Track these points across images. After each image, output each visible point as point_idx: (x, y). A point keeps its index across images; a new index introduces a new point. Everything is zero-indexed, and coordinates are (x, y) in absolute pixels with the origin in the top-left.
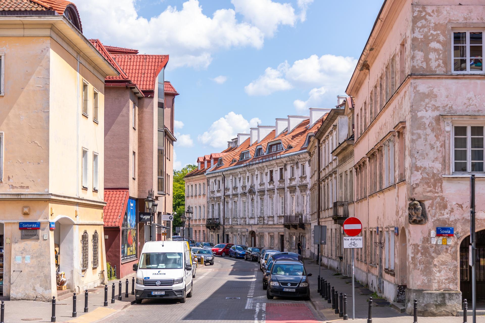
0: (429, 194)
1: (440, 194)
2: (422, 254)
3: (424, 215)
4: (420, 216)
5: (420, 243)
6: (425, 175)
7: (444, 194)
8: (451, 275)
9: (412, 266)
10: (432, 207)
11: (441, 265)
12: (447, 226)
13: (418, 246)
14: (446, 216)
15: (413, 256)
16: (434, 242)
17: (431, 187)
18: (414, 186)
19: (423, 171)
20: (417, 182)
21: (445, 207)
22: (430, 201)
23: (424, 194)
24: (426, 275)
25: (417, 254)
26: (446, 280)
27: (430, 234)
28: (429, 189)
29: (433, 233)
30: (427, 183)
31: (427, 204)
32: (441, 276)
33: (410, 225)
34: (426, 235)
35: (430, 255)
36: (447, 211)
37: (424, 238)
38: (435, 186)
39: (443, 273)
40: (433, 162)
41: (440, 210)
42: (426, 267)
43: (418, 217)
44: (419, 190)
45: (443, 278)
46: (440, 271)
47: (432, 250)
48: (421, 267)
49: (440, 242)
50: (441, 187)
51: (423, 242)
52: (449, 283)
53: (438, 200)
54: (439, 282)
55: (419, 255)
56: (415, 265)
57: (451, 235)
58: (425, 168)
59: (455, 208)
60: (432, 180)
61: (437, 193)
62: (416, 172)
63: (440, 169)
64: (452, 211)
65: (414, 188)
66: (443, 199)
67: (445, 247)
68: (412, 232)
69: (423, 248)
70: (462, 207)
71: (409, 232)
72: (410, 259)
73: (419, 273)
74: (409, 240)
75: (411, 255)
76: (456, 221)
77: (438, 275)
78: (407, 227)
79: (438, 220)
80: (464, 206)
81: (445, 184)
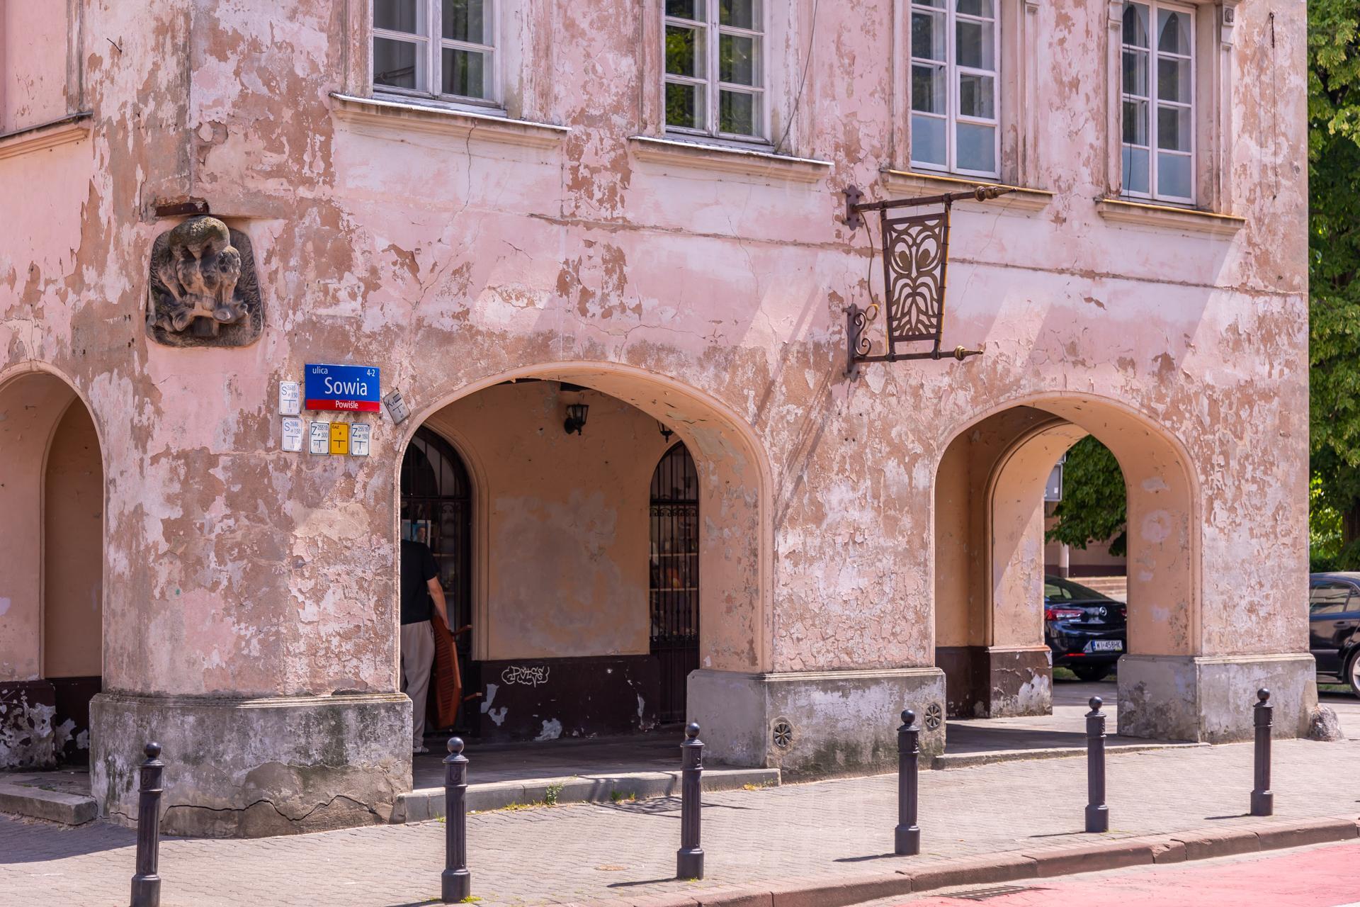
0: (272, 186)
1: (322, 191)
2: (232, 502)
3: (249, 294)
4: (229, 297)
5: (222, 446)
6: (256, 85)
7: (340, 193)
8: (366, 611)
9: (164, 572)
10: (285, 257)
11: (326, 559)
12: (348, 360)
13: (212, 460)
14: (347, 308)
15: (176, 513)
16: (292, 442)
17: (276, 148)
18: (206, 134)
19: (246, 57)
20: (221, 114)
21: (342, 261)
22: (278, 225)
23: (251, 185)
24: (252, 618)
25: (206, 503)
26: (345, 636)
27: (273, 395)
28: (272, 159)
29: (291, 394)
30: (265, 128)
31: (262, 235)
32: (324, 618)
33: (157, 352)
34: (254, 405)
35: (271, 503)
36: (350, 279)
37: (244, 419)
38: (299, 147)
39: (331, 600)
40: (292, 17)
41: (321, 273)
42: (254, 574)
43: (219, 304)
44: (225, 157)
45: (332, 627)
46: (317, 595)
47: (281, 482)
48: (232, 571)
49: (319, 445)
50: (326, 147)
51: (240, 441)
52: (358, 653)
53: (313, 218)
54: (312, 651)
55: (219, 507)
56: (192, 565)
57: (368, 405)
58: (255, 45)
59: (387, 265)
60: (287, 114)
61: (309, 182)
62: (212, 61)
63: (322, 60)
64: (372, 283)
65: (204, 148)
66: (333, 216)
67: (340, 465)
68: (168, 389)
69: (242, 471)
70: (414, 268)
71: (146, 388)
72: (154, 533)
73: (215, 604)
74: (141, 435)
75: (158, 513)
76: (389, 334)
77: (310, 611)
78: (113, 362)
79: (313, 325)
80: (424, 261)
81: (344, 138)
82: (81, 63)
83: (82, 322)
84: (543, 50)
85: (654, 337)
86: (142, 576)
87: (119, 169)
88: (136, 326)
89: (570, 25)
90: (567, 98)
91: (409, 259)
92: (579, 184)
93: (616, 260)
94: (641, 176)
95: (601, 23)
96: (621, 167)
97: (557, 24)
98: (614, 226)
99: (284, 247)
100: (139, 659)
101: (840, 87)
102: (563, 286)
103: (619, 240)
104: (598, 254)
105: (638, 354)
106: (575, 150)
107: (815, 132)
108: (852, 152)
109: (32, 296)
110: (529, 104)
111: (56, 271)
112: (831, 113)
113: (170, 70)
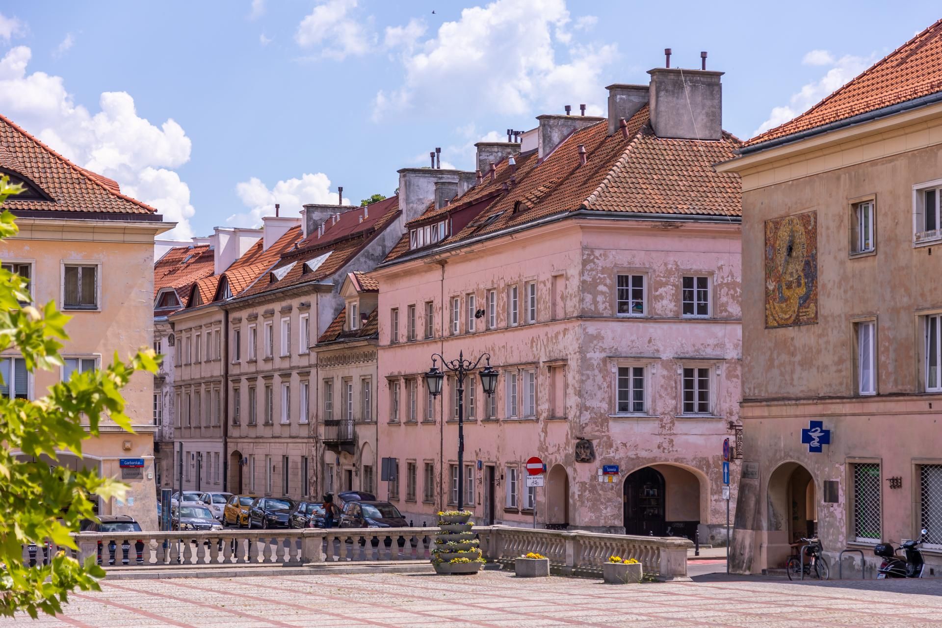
0: (597, 433)
1: (607, 433)
2: (589, 491)
3: (593, 454)
4: (588, 454)
5: (587, 481)
6: (593, 415)
7: (610, 434)
8: (616, 512)
9: (578, 504)
10: (599, 446)
11: (608, 502)
12: (612, 464)
13: (586, 484)
14: (612, 455)
15: (580, 493)
16: (601, 479)
17: (598, 426)
18: (584, 425)
19: (592, 411)
20: (587, 421)
21: (611, 446)
22: (598, 440)
23: (593, 433)
24: (593, 512)
25: (585, 491)
26: (612, 516)
27: (597, 472)
28: (597, 428)
29: (600, 472)
30: (595, 423)
31: (595, 443)
32: (607, 512)
33: (576, 463)
34: (593, 473)
35: (597, 492)
36: (612, 449)
37: (592, 476)
38: (602, 426)
39: (609, 509)
40: (601, 402)
41: (607, 448)
42: (593, 504)
43: (586, 455)
44: (588, 429)
45: (609, 514)
46: (606, 508)
47: (599, 488)
48: (589, 504)
49: (606, 480)
50: (607, 426)
51: (591, 480)
52: (614, 519)
53: (605, 439)
54: (605, 518)
55: (587, 492)
56: (583, 503)
57: (616, 473)
58: (593, 408)
59: (620, 446)
60: (600, 420)
61: (604, 432)
62: (585, 412)
63: (607, 409)
64: (617, 450)
65: (584, 428)
66: (609, 438)
67: (611, 484)
68: (578, 470)
69: (591, 486)
70: (626, 446)
71: (575, 470)
72: (576, 497)
73: (587, 509)
74: (574, 479)
75: (577, 493)
76: (621, 459)
77: (604, 511)
78: (570, 465)
79: (605, 458)
80: (628, 445)
81: (611, 423)
82: (565, 408)
83: (566, 456)
84: (654, 401)
85: (680, 456)
86: (575, 504)
87: (571, 428)
88: (574, 458)
89: (660, 396)
90: (660, 409)
91: (625, 445)
92: (663, 427)
93: (671, 441)
94: (676, 423)
95: (668, 394)
96: (673, 423)
97: (657, 396)
98: (671, 435)
99: (599, 444)
100: (574, 520)
101: (728, 400)
102: (659, 447)
103: (672, 437)
104: (667, 440)
105: (676, 460)
106: (661, 420)
107: (721, 410)
108: (731, 414)
109: (559, 450)
110: (651, 412)
111: (562, 446)
112: (725, 406)
113: (578, 414)
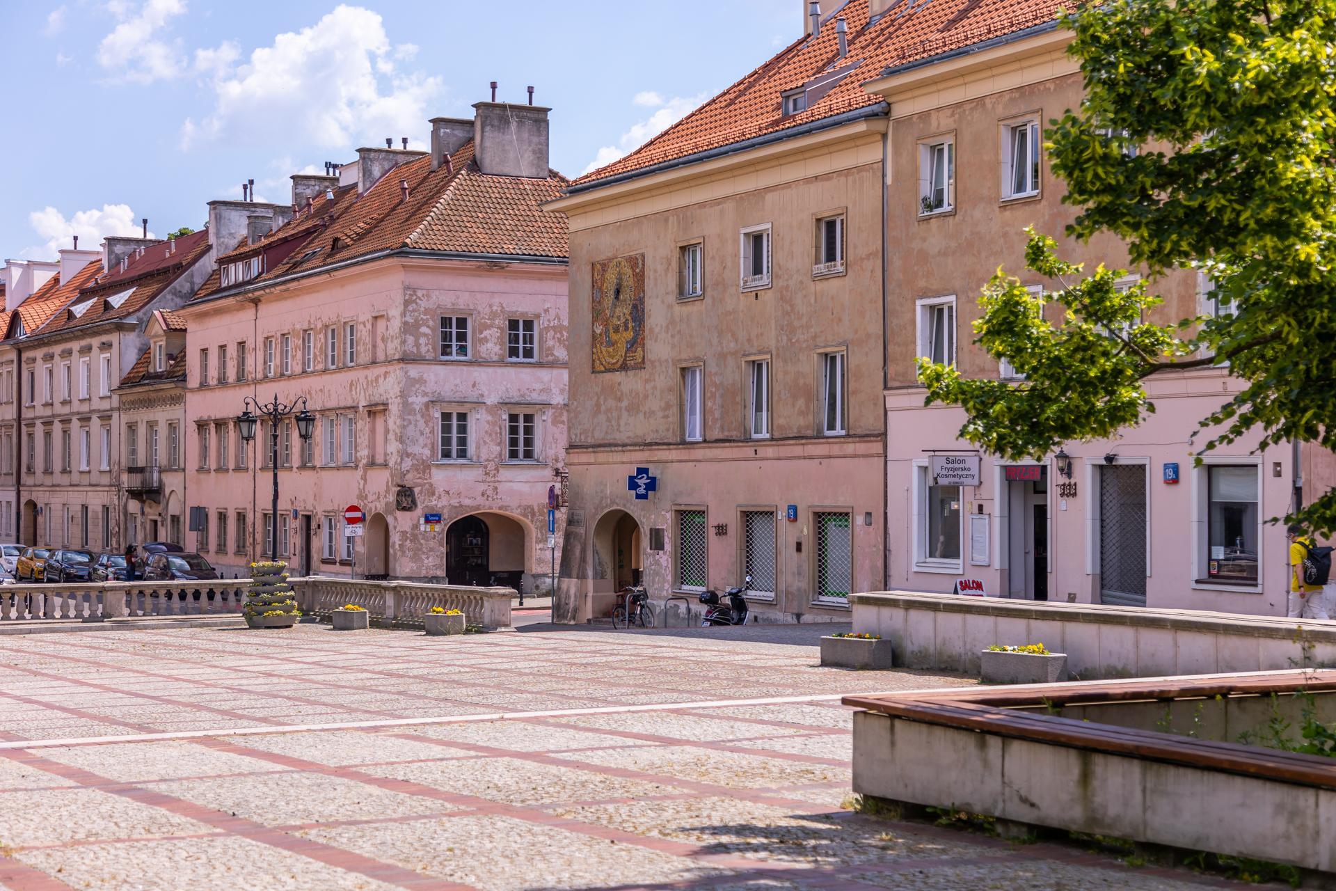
0: (419, 481)
1: (429, 481)
2: (411, 540)
3: (414, 503)
4: (410, 502)
5: (409, 530)
6: (415, 462)
7: (433, 481)
8: (438, 562)
9: (399, 553)
10: (421, 494)
11: (429, 551)
12: (434, 513)
13: (407, 533)
14: (434, 503)
15: (401, 543)
16: (422, 528)
17: (420, 473)
18: (405, 472)
19: (413, 457)
20: (408, 468)
21: (433, 494)
22: (420, 488)
23: (414, 481)
24: (415, 562)
25: (406, 541)
26: (434, 566)
27: (419, 521)
28: (418, 476)
29: (422, 521)
30: (417, 470)
31: (416, 490)
32: (429, 562)
33: (397, 512)
34: (415, 522)
35: (419, 542)
36: (435, 497)
37: (413, 525)
38: (424, 473)
39: (430, 559)
40: (423, 448)
41: (429, 496)
42: (415, 554)
43: (408, 504)
44: (409, 476)
45: (431, 564)
46: (428, 558)
47: (420, 537)
48: (411, 554)
49: (428, 529)
50: (430, 473)
51: (412, 529)
52: (436, 569)
53: (427, 486)
54: (427, 568)
55: (408, 541)
56: (403, 552)
57: (439, 521)
58: (415, 454)
59: (443, 494)
60: (422, 467)
61: (426, 480)
62: (406, 459)
63: (429, 456)
64: (439, 497)
65: (405, 475)
66: (431, 485)
67: (433, 533)
68: (399, 519)
69: (413, 535)
70: (449, 494)
71: (396, 519)
72: (397, 546)
73: (408, 559)
74: (395, 528)
75: (398, 542)
76: (443, 507)
77: (426, 561)
78: (391, 513)
79: (427, 506)
80: (451, 492)
81: (434, 471)
82: (386, 454)
83: (387, 504)
84: (478, 447)
85: (505, 504)
86: (395, 554)
87: (392, 476)
88: (394, 507)
89: (484, 442)
90: (484, 456)
91: (448, 492)
92: (487, 474)
93: (496, 488)
94: (501, 471)
95: (492, 441)
96: (497, 470)
97: (481, 442)
98: (495, 482)
99: (421, 492)
100: (395, 570)
101: (554, 446)
102: (483, 495)
103: (496, 484)
104: (491, 488)
105: (500, 508)
106: (486, 467)
107: (547, 457)
108: (557, 461)
109: (379, 498)
110: (475, 458)
111: (383, 493)
112: (551, 453)
113: (399, 460)
